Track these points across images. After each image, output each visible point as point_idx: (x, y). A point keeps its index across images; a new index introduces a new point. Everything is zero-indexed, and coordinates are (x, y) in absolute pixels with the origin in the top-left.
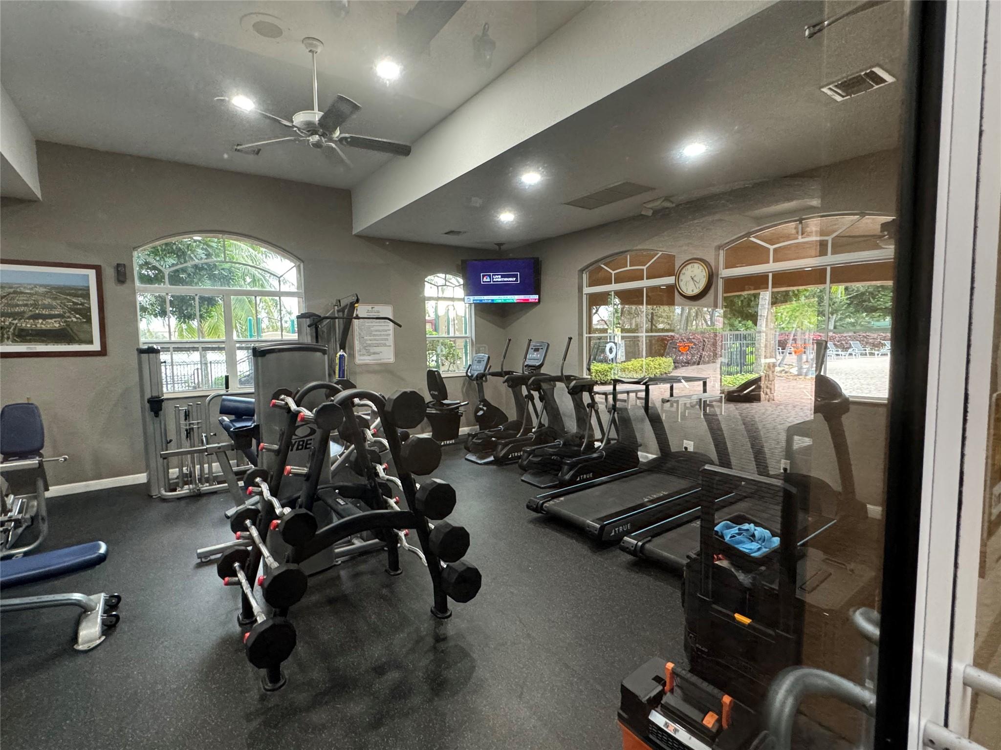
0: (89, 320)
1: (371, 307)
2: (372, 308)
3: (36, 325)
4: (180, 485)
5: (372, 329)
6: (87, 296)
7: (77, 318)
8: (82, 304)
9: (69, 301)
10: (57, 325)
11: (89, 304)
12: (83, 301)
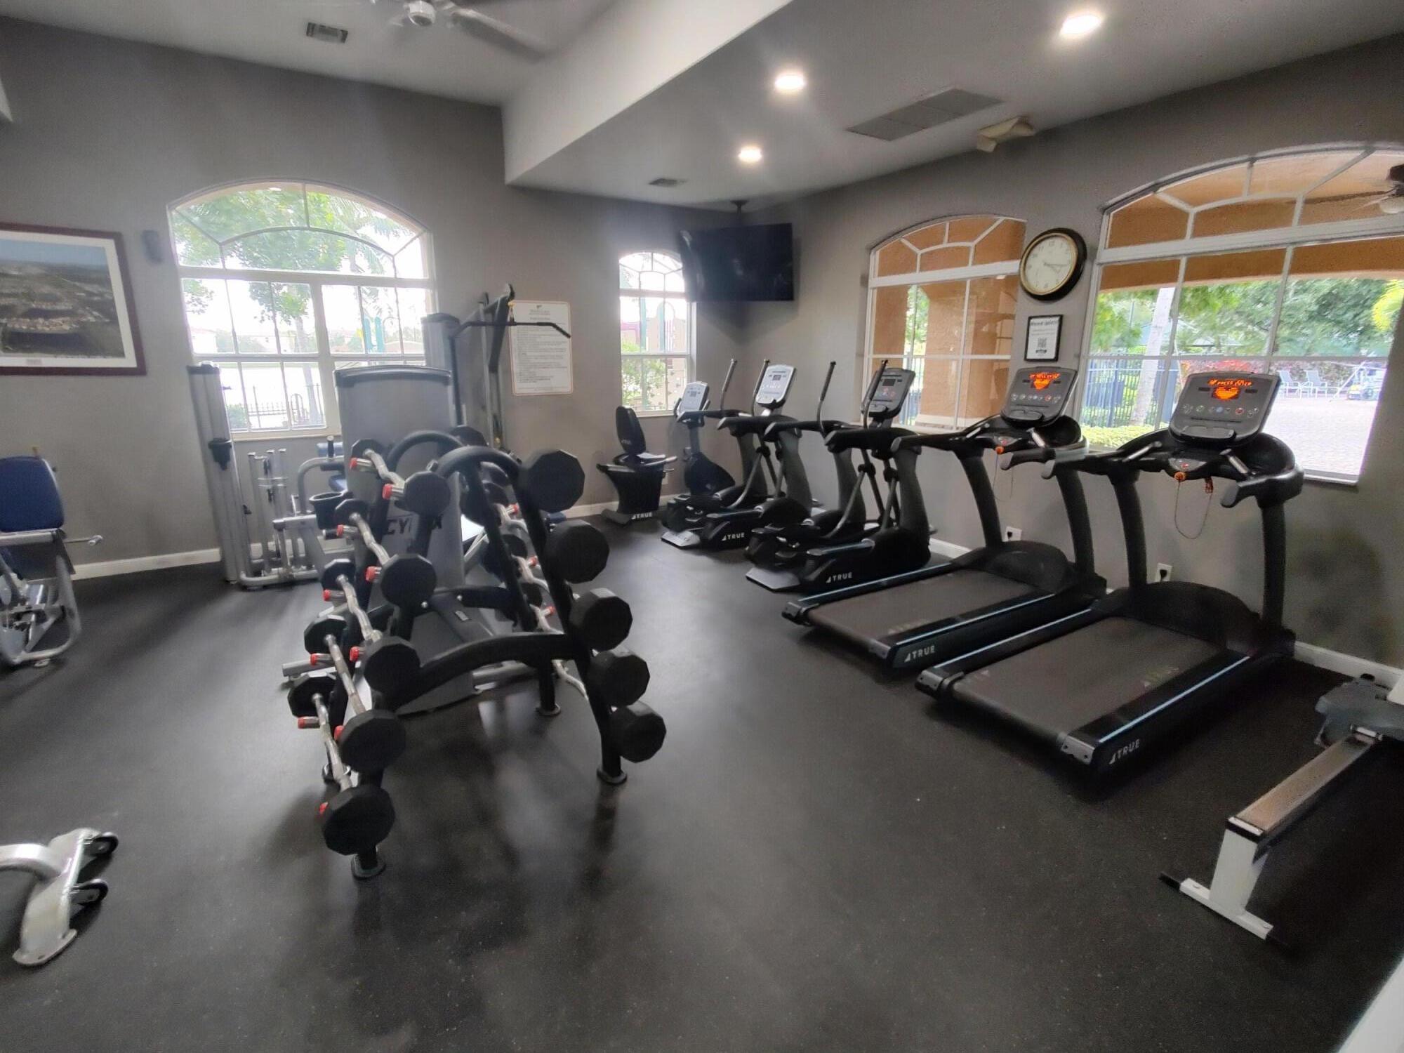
0: (114, 320)
1: (536, 305)
2: (538, 307)
3: (35, 327)
4: (267, 566)
5: (538, 340)
6: (105, 281)
7: (95, 317)
8: (101, 295)
9: (81, 290)
10: (66, 327)
11: (112, 294)
12: (100, 289)
